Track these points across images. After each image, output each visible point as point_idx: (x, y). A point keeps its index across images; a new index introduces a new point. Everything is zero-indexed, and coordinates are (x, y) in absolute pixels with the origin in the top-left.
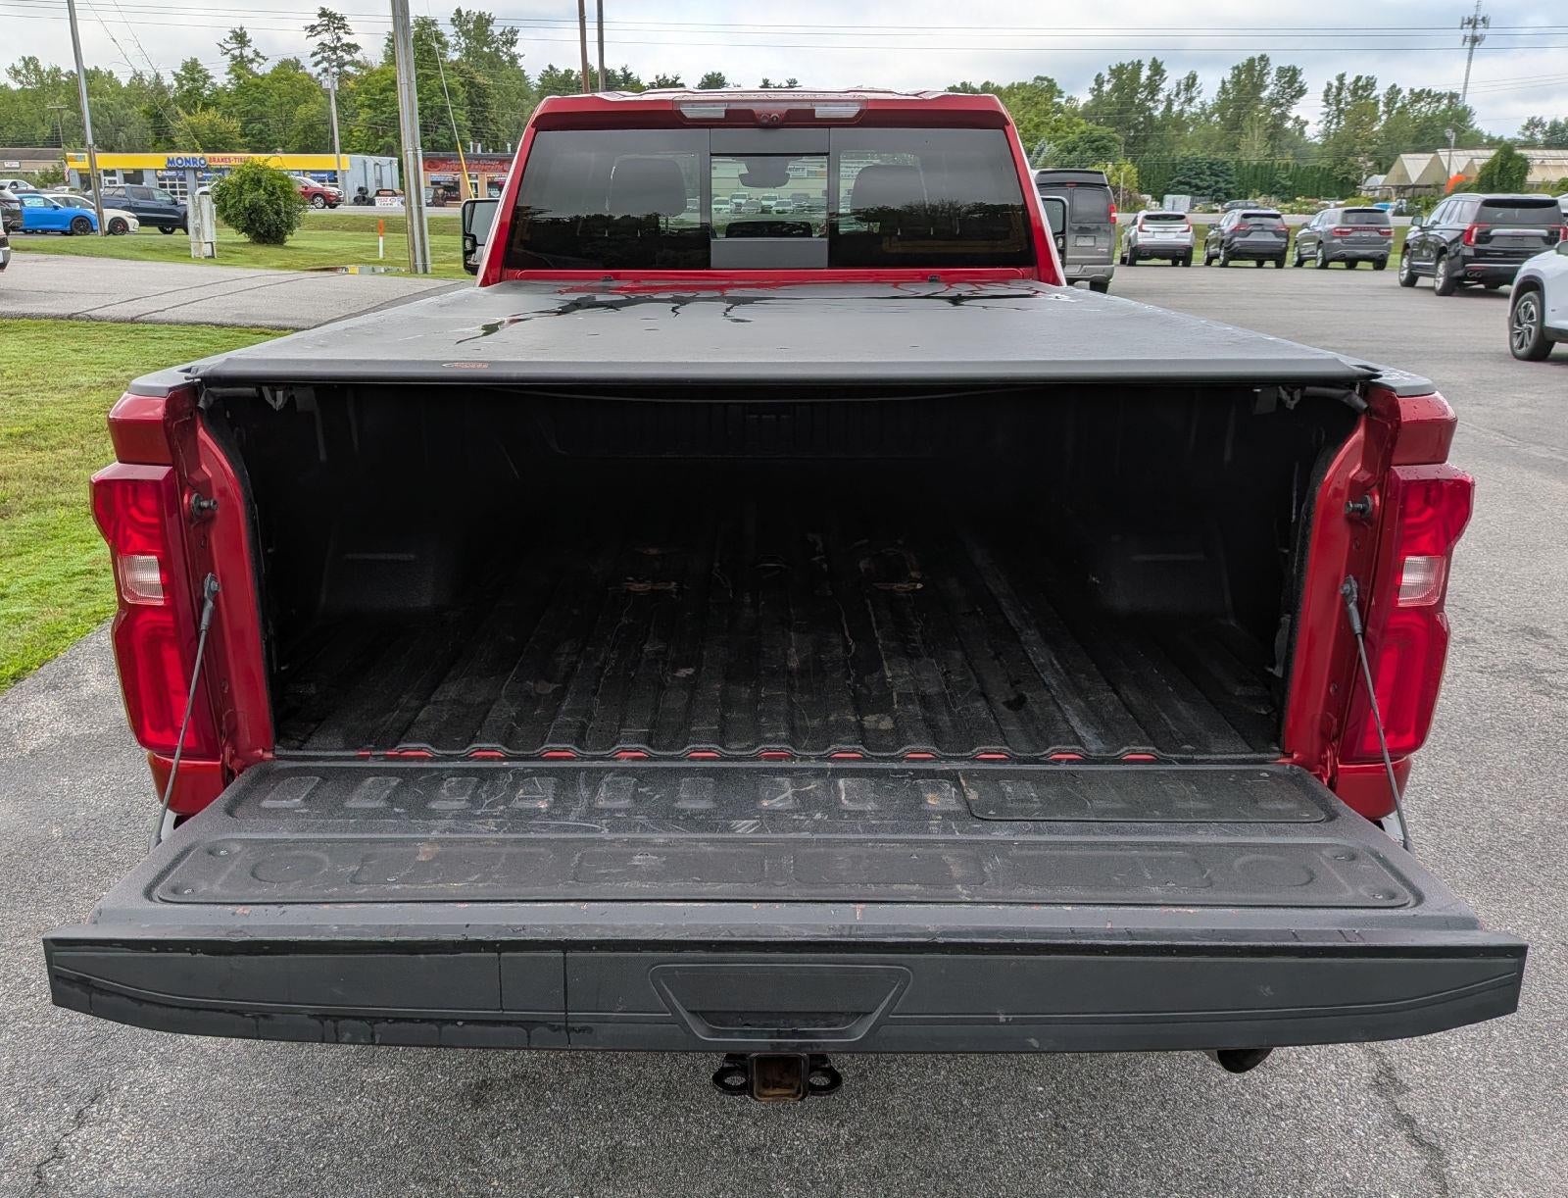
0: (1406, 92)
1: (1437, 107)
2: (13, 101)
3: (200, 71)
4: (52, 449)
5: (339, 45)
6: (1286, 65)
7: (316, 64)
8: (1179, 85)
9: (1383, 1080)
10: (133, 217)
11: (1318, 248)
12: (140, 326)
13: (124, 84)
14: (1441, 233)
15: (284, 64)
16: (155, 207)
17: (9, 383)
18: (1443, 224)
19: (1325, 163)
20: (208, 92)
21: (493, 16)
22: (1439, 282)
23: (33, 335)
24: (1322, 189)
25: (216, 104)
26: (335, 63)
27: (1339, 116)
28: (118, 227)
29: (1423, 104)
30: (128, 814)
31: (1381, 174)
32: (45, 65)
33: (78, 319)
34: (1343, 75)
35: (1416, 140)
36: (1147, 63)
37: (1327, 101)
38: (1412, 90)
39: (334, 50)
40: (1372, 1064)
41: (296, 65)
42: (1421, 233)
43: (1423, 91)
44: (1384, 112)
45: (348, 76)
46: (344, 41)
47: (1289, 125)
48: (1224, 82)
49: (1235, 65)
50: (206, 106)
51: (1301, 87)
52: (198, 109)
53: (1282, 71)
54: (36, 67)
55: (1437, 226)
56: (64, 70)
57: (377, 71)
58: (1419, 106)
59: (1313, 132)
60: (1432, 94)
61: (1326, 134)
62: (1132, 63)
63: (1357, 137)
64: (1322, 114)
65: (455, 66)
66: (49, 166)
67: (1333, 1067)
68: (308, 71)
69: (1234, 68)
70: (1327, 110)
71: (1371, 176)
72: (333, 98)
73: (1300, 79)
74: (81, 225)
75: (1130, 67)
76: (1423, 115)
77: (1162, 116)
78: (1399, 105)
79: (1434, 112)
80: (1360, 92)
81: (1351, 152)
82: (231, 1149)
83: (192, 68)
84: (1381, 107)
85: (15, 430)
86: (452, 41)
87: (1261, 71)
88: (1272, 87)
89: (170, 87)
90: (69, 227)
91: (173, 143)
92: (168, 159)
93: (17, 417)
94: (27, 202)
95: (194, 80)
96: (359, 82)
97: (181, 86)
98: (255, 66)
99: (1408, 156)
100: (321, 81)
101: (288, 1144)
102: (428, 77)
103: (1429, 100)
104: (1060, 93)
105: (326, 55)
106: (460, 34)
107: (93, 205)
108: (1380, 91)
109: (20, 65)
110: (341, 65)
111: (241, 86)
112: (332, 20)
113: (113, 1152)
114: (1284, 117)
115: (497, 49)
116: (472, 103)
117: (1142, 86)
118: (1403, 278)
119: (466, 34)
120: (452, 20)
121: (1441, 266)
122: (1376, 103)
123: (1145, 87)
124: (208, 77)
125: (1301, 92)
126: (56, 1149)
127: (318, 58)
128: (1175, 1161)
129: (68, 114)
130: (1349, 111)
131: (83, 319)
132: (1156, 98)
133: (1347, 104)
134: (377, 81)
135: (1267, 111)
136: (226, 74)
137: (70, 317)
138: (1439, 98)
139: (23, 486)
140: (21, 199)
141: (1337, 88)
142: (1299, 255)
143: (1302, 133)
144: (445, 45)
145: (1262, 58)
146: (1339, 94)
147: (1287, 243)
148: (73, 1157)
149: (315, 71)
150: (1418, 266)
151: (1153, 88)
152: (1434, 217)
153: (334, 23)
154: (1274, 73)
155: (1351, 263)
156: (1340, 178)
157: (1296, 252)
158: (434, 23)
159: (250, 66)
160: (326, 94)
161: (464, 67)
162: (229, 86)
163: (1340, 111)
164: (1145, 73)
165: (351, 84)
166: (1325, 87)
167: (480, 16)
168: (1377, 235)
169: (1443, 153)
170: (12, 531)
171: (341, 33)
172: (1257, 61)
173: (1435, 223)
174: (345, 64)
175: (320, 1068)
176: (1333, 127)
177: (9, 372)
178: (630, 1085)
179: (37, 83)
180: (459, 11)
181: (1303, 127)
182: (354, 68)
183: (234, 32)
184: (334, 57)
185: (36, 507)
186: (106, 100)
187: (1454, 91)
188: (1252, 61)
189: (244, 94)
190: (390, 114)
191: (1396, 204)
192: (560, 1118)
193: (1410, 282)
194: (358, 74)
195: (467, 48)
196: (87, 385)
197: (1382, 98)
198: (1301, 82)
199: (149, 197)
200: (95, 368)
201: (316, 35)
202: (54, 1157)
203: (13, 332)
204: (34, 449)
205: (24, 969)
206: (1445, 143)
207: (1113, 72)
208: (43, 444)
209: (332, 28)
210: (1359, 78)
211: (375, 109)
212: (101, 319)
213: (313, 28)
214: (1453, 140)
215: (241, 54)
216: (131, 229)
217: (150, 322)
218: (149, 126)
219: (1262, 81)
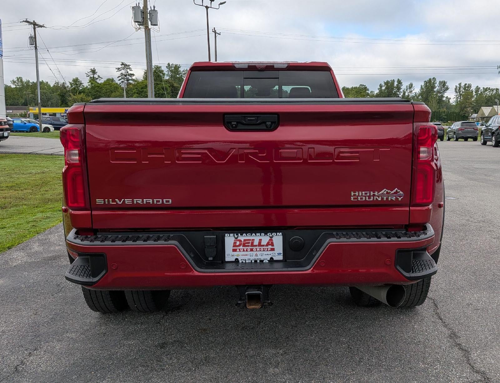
0: (482, 88)
1: (492, 93)
2: (12, 91)
3: (78, 82)
4: (22, 190)
5: (127, 74)
6: (442, 80)
7: (120, 80)
8: (407, 87)
9: (452, 335)
10: (52, 127)
11: (454, 135)
12: (54, 156)
13: (52, 86)
14: (492, 127)
15: (108, 80)
16: (60, 124)
17: (7, 172)
18: (493, 125)
19: (457, 111)
20: (81, 88)
21: (180, 65)
22: (493, 143)
23: (16, 159)
24: (457, 119)
25: (84, 92)
26: (126, 80)
27: (460, 96)
28: (47, 130)
29: (487, 92)
30: (47, 281)
31: (475, 114)
32: (24, 80)
33: (32, 154)
34: (461, 83)
35: (486, 103)
36: (396, 80)
37: (456, 91)
38: (483, 88)
39: (126, 75)
40: (449, 332)
41: (112, 80)
42: (486, 128)
43: (487, 88)
44: (475, 94)
45: (130, 84)
46: (129, 73)
47: (444, 99)
48: (421, 86)
49: (425, 80)
50: (80, 93)
51: (447, 87)
52: (77, 94)
53: (440, 82)
54: (21, 81)
55: (491, 125)
56: (31, 81)
57: (140, 82)
58: (486, 92)
59: (453, 101)
60: (490, 89)
61: (457, 102)
62: (391, 80)
63: (467, 102)
64: (455, 95)
65: (167, 81)
66: (23, 112)
67: (437, 333)
68: (116, 82)
69: (425, 82)
70: (456, 94)
71: (472, 114)
72: (125, 90)
73: (447, 85)
74: (34, 129)
75: (391, 82)
76: (488, 96)
77: (402, 97)
78: (480, 92)
79: (491, 94)
80: (467, 88)
81: (465, 107)
82: (80, 361)
83: (76, 81)
84: (474, 93)
85: (9, 185)
86: (166, 73)
87: (434, 82)
88: (437, 87)
89: (68, 87)
90: (29, 130)
91: (68, 104)
92: (66, 109)
93: (10, 182)
94: (15, 121)
95: (76, 84)
96: (134, 85)
97: (72, 86)
98: (98, 80)
99: (484, 108)
100: (121, 85)
101: (99, 359)
102: (157, 84)
103: (490, 91)
104: (368, 90)
105: (123, 77)
106: (169, 71)
107: (38, 123)
108: (473, 88)
109: (16, 80)
110: (128, 80)
111: (92, 87)
112: (125, 66)
113: (41, 362)
114: (442, 96)
115: (181, 76)
116: (172, 92)
117: (395, 87)
118: (482, 142)
119: (171, 71)
120: (167, 67)
121: (493, 138)
122: (472, 92)
123: (396, 88)
124: (81, 83)
125: (447, 89)
126: (22, 362)
127: (120, 78)
128: (385, 355)
129: (31, 95)
130: (464, 95)
131: (34, 154)
132: (400, 91)
133: (463, 92)
134: (140, 85)
135: (436, 95)
136: (88, 83)
137: (29, 153)
138: (493, 90)
139: (12, 200)
140: (13, 120)
141: (459, 87)
142: (448, 137)
143: (449, 102)
144: (164, 74)
145: (434, 78)
146: (460, 89)
147: (444, 133)
148: (28, 364)
149: (119, 82)
150: (486, 138)
151: (399, 88)
152: (490, 123)
153: (126, 67)
154: (438, 83)
155: (466, 139)
156: (463, 115)
157: (447, 136)
158: (160, 67)
159: (96, 80)
160: (123, 89)
161: (171, 81)
162: (89, 87)
163: (461, 95)
164: (396, 84)
165: (131, 86)
166: (455, 87)
167: (176, 65)
168: (473, 130)
169: (495, 107)
170: (7, 212)
171: (128, 70)
172: (432, 79)
173: (490, 124)
174: (129, 80)
175: (110, 341)
176: (459, 99)
177: (7, 169)
178: (212, 342)
179: (21, 85)
180: (169, 64)
181: (449, 100)
182: (132, 81)
183: (91, 69)
184: (126, 78)
185: (16, 206)
186: (45, 91)
187: (497, 88)
188: (430, 79)
189: (93, 89)
190: (144, 95)
191: (481, 122)
192: (189, 351)
193: (484, 143)
194: (134, 83)
195: (171, 76)
196: (34, 172)
197: (474, 90)
198: (447, 86)
199: (59, 120)
200: (38, 168)
201: (120, 71)
202: (21, 364)
203: (8, 158)
204: (15, 190)
205: (12, 319)
206: (496, 104)
207: (385, 83)
208: (19, 189)
209: (125, 69)
210: (466, 84)
211: (139, 94)
212: (40, 154)
213: (119, 69)
214: (498, 103)
215: (93, 76)
216: (51, 131)
217: (58, 155)
218: (59, 99)
219: (434, 85)
